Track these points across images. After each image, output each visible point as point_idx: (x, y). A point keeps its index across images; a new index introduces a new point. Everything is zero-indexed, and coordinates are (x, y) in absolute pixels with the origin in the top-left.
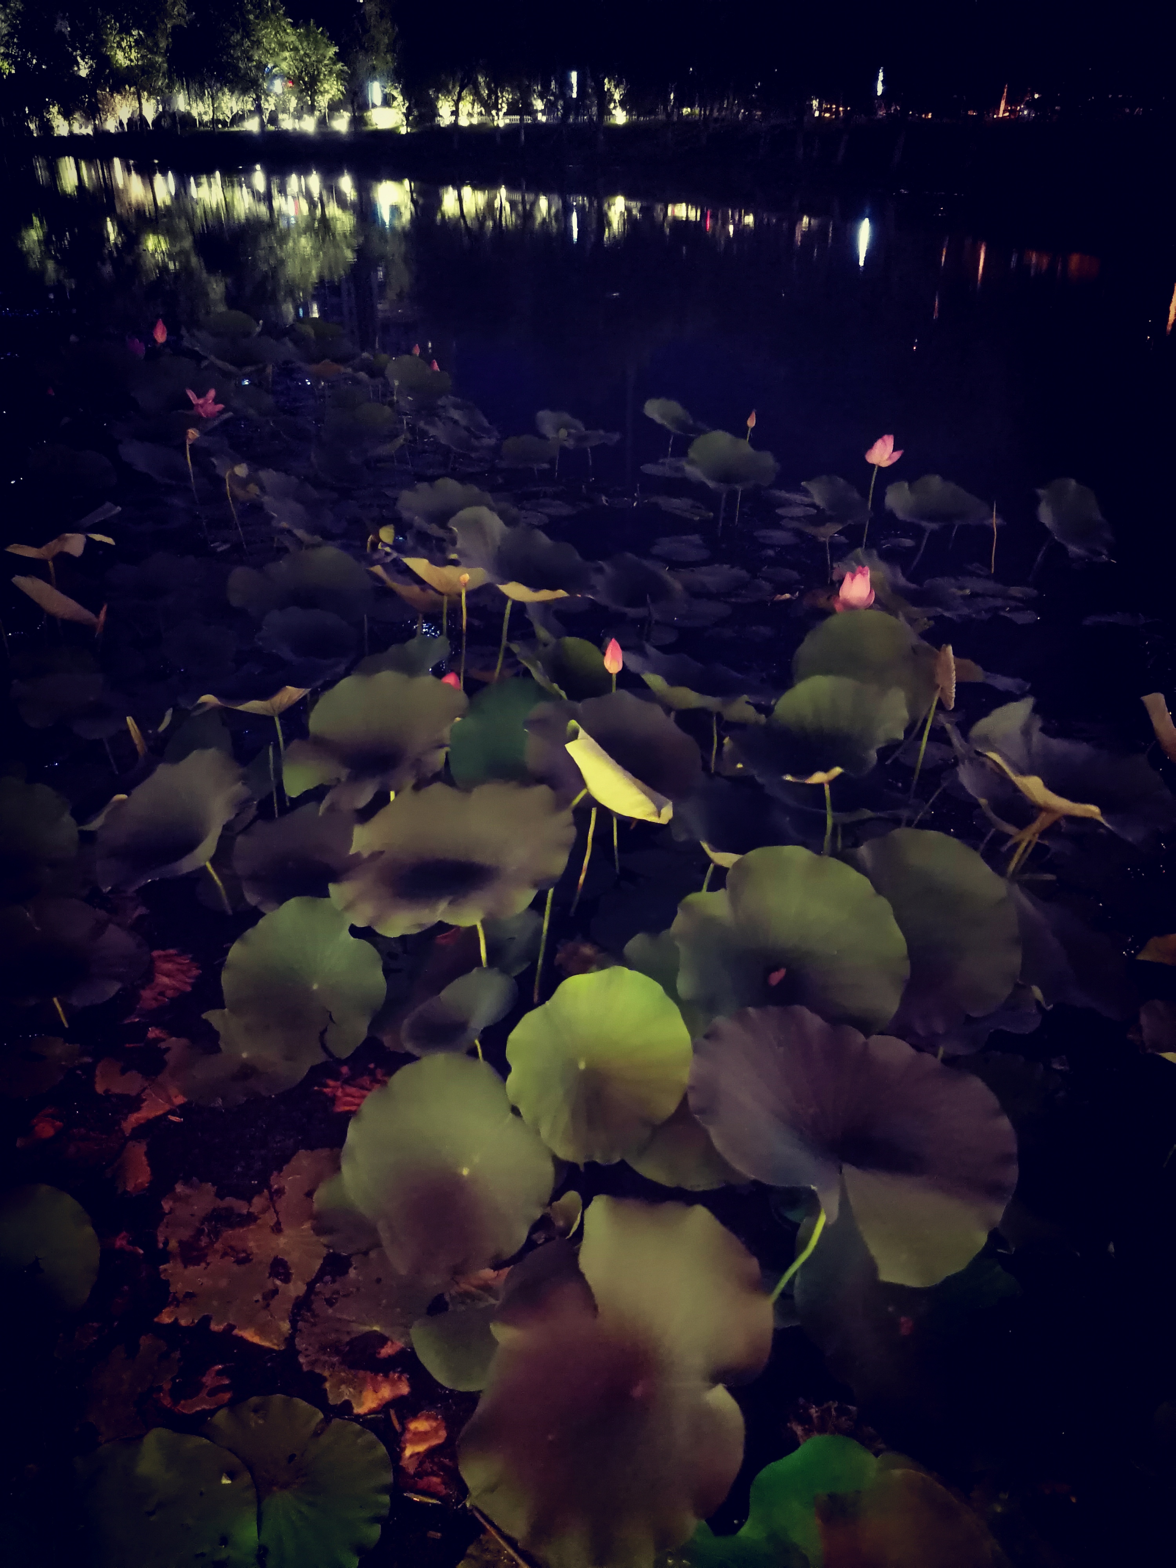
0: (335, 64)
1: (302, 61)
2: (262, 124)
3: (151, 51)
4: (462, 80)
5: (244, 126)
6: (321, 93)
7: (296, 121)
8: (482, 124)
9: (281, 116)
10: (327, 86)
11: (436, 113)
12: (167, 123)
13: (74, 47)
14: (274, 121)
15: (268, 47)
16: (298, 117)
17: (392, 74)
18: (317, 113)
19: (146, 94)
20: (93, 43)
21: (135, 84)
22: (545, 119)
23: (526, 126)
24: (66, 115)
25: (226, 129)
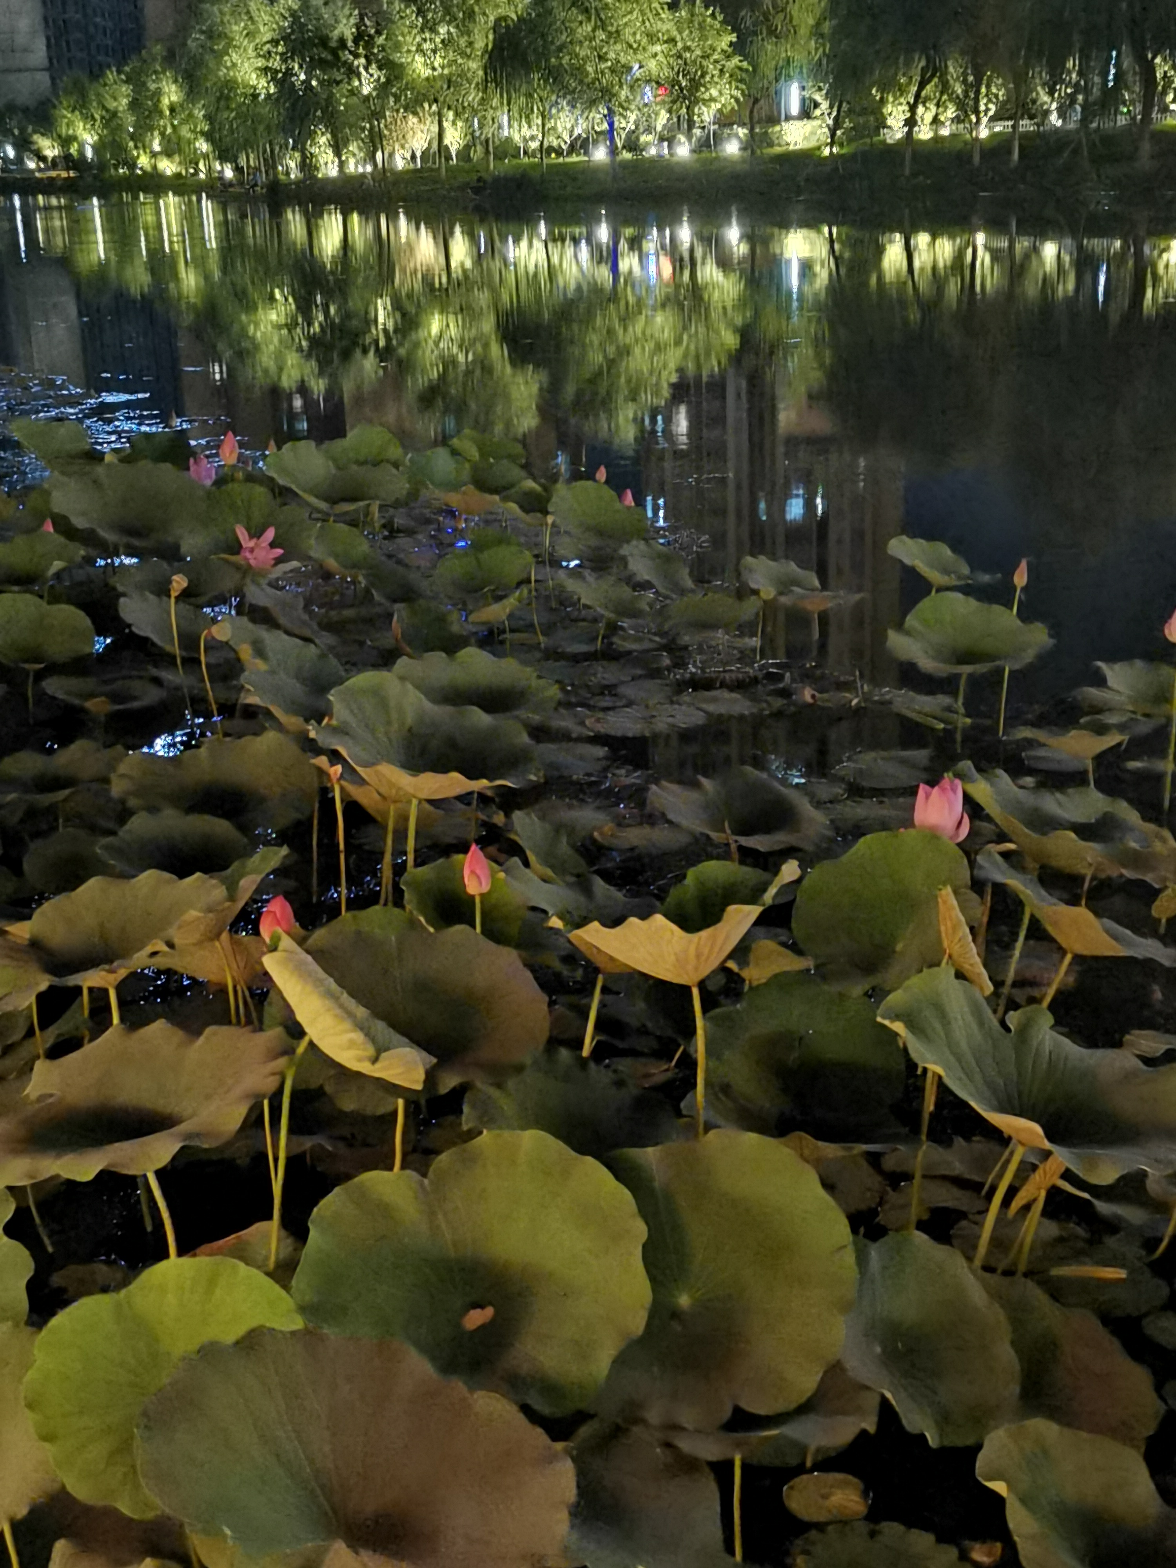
0: (728, 57)
1: (680, 57)
2: (613, 151)
3: (463, 54)
4: (924, 71)
5: (586, 153)
6: (705, 102)
7: (666, 144)
8: (953, 136)
9: (643, 138)
10: (714, 92)
11: (882, 124)
12: (477, 154)
13: (357, 56)
14: (632, 145)
15: (631, 40)
16: (668, 138)
17: (817, 72)
18: (697, 132)
19: (451, 115)
20: (383, 48)
21: (436, 101)
22: (1059, 123)
23: (1025, 136)
24: (337, 148)
25: (561, 160)
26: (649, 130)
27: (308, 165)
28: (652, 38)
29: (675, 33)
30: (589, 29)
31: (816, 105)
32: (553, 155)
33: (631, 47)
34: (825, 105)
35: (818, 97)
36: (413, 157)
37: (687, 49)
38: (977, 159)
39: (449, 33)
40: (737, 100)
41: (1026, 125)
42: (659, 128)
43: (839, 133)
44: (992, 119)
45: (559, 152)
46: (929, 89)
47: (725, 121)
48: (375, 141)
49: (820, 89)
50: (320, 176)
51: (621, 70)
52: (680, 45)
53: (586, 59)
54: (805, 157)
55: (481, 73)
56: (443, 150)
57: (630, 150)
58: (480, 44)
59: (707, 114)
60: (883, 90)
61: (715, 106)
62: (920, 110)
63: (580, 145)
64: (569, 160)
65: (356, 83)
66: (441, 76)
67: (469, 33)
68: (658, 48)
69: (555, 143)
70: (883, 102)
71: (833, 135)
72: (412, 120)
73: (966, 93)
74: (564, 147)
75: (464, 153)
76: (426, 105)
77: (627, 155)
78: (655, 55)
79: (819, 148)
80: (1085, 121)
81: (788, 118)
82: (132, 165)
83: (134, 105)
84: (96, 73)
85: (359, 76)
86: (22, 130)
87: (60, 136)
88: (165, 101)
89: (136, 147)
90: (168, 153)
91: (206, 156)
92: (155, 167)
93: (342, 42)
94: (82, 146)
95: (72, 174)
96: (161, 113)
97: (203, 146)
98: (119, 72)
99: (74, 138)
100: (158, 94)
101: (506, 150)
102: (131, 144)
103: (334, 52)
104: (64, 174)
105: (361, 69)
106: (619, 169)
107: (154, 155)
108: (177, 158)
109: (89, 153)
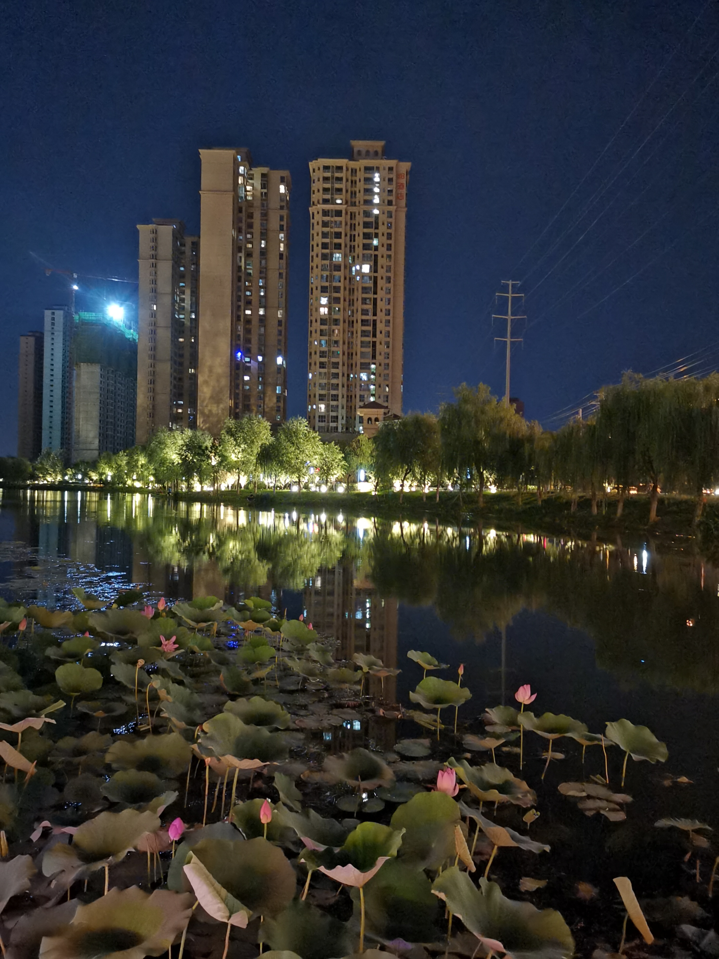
0: (341, 461)
1: (324, 460)
2: (300, 488)
3: (248, 454)
5: (290, 489)
6: (332, 475)
7: (318, 487)
8: (416, 491)
9: (310, 485)
10: (335, 472)
11: (392, 485)
12: (251, 487)
13: (211, 452)
14: (306, 487)
15: (308, 453)
16: (319, 485)
17: (371, 467)
18: (329, 484)
19: (243, 473)
20: (221, 451)
21: (238, 469)
22: (452, 489)
23: (441, 493)
24: (201, 482)
25: (281, 490)
26: (312, 482)
27: (190, 487)
28: (315, 453)
29: (323, 452)
30: (294, 449)
31: (370, 478)
32: (278, 489)
33: (307, 455)
34: (373, 478)
35: (370, 476)
36: (228, 486)
37: (328, 458)
38: (425, 499)
39: (245, 448)
40: (343, 475)
41: (441, 489)
42: (316, 482)
43: (378, 487)
44: (429, 487)
45: (281, 488)
46: (408, 476)
47: (339, 481)
48: (215, 481)
49: (371, 473)
50: (194, 491)
51: (303, 462)
52: (325, 456)
53: (292, 458)
54: (365, 495)
55: (255, 461)
56: (239, 485)
57: (305, 489)
58: (255, 452)
59: (333, 479)
60: (393, 475)
61: (335, 476)
62: (405, 482)
63: (288, 486)
64: (284, 491)
65: (210, 461)
66: (240, 461)
67: (251, 448)
68: (317, 457)
69: (279, 485)
70: (393, 478)
71: (376, 489)
72: (229, 474)
73: (421, 478)
74: (283, 486)
75: (246, 487)
76: (234, 470)
77: (304, 490)
78: (316, 459)
79: (371, 492)
80: (461, 489)
81: (360, 481)
82: (125, 483)
83: (128, 463)
84: (116, 452)
85: (211, 459)
86: (85, 469)
87: (99, 473)
88: (140, 463)
89: (127, 478)
90: (138, 480)
91: (152, 482)
92: (133, 485)
93: (207, 448)
94: (107, 476)
95: (102, 485)
96: (138, 467)
97: (152, 478)
98: (124, 452)
99: (104, 473)
100: (137, 461)
101: (262, 486)
102: (125, 476)
103: (203, 451)
104: (99, 485)
105: (212, 457)
106: (300, 495)
107: (133, 480)
108: (141, 482)
109: (109, 479)
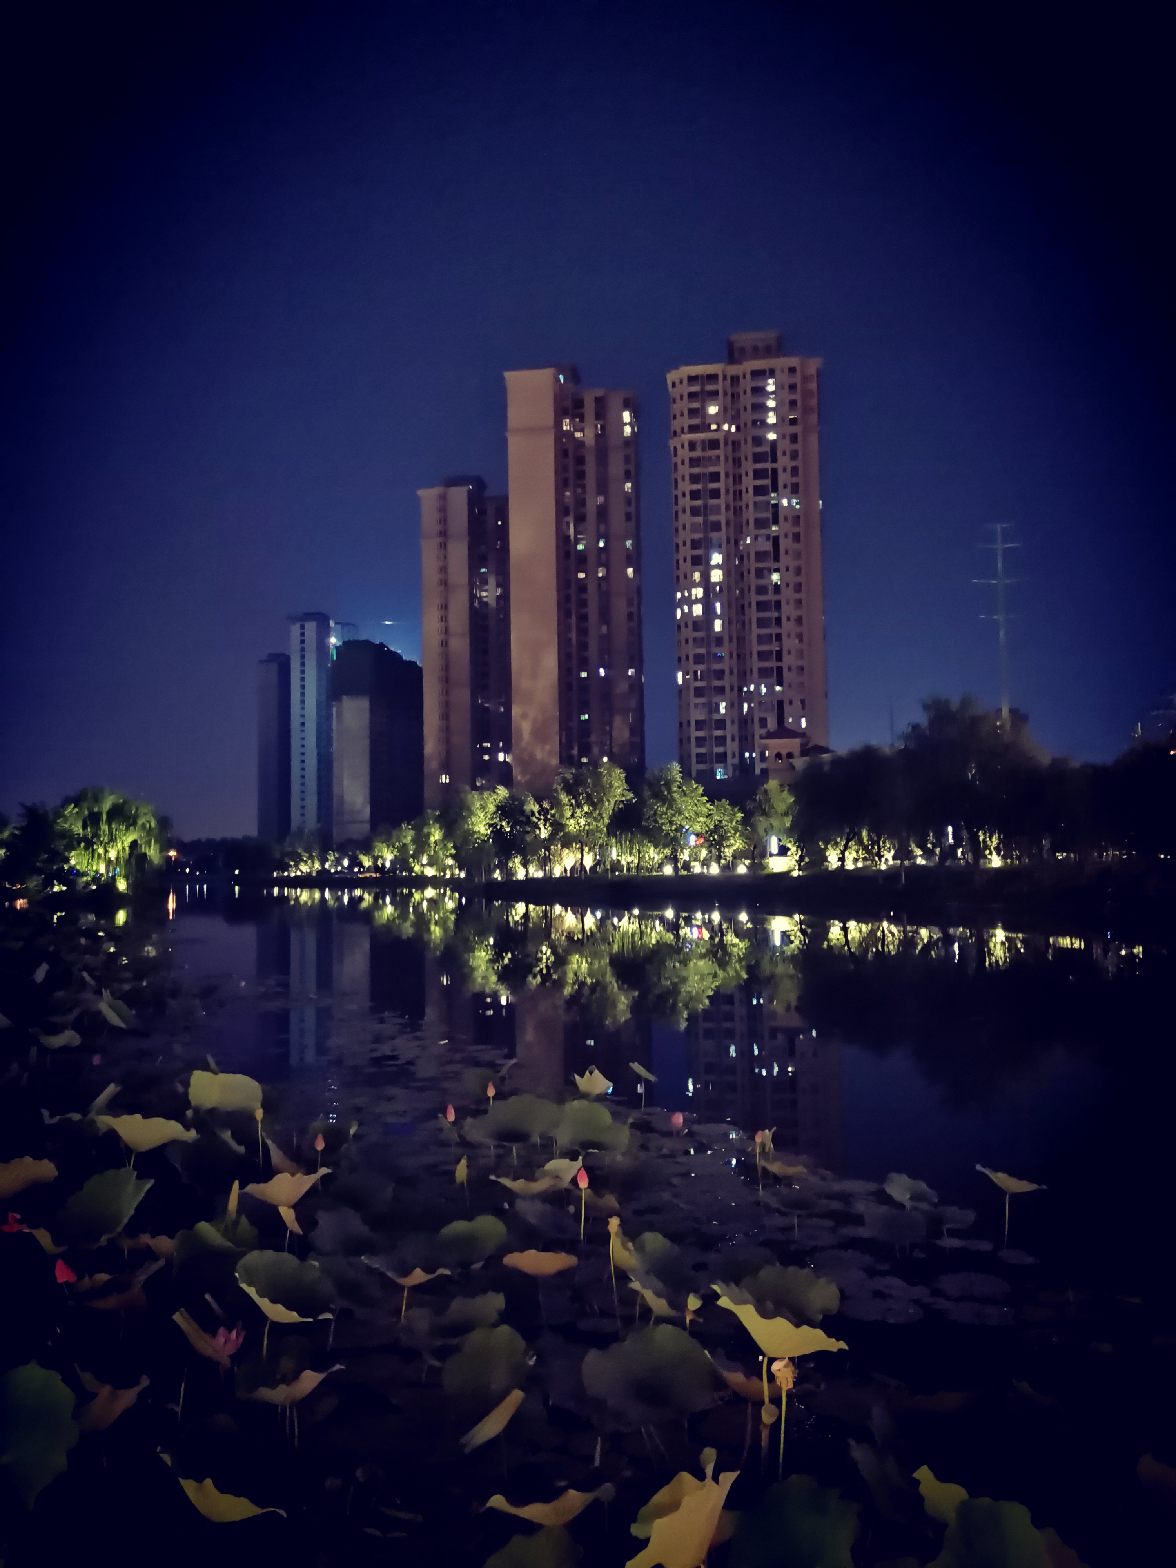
0: (740, 825)
3: (595, 819)
4: (848, 834)
5: (661, 871)
6: (728, 846)
7: (705, 867)
9: (692, 864)
10: (732, 842)
11: (825, 859)
12: (600, 869)
13: (539, 820)
14: (687, 866)
15: (687, 815)
16: (705, 863)
17: (790, 832)
18: (723, 861)
19: (587, 849)
20: (553, 816)
21: (580, 842)
22: (923, 862)
23: (907, 869)
24: (525, 864)
25: (647, 874)
26: (695, 860)
28: (698, 814)
30: (665, 809)
31: (789, 849)
32: (644, 871)
34: (794, 849)
35: (789, 845)
36: (565, 870)
38: (879, 880)
39: (589, 809)
40: (744, 846)
41: (906, 863)
42: (702, 859)
43: (802, 864)
45: (647, 869)
46: (851, 843)
47: (738, 856)
48: (544, 862)
49: (790, 842)
50: (514, 879)
51: (680, 828)
53: (663, 823)
54: (782, 877)
55: (606, 829)
56: (582, 867)
57: (685, 870)
58: (606, 816)
59: (728, 852)
60: (825, 843)
61: (732, 849)
62: (847, 853)
63: (658, 866)
64: (652, 874)
65: (538, 832)
66: (584, 830)
67: (599, 810)
68: (701, 819)
69: (644, 865)
70: (826, 849)
71: (799, 865)
72: (566, 851)
73: (872, 846)
74: (650, 867)
75: (593, 869)
76: (574, 844)
77: (684, 873)
78: (699, 822)
79: (790, 871)
80: (939, 862)
81: (771, 855)
82: (411, 870)
83: (414, 841)
84: (397, 825)
85: (539, 829)
86: (354, 852)
87: (374, 856)
88: (432, 839)
89: (414, 862)
90: (430, 864)
91: (451, 867)
92: (422, 872)
93: (533, 813)
94: (384, 860)
95: (378, 875)
96: (429, 845)
97: (450, 862)
98: (408, 824)
99: (382, 857)
100: (428, 835)
101: (616, 866)
102: (411, 860)
103: (528, 818)
104: (374, 875)
105: (542, 826)
106: (676, 879)
107: (422, 865)
108: (435, 868)
109: (388, 865)
